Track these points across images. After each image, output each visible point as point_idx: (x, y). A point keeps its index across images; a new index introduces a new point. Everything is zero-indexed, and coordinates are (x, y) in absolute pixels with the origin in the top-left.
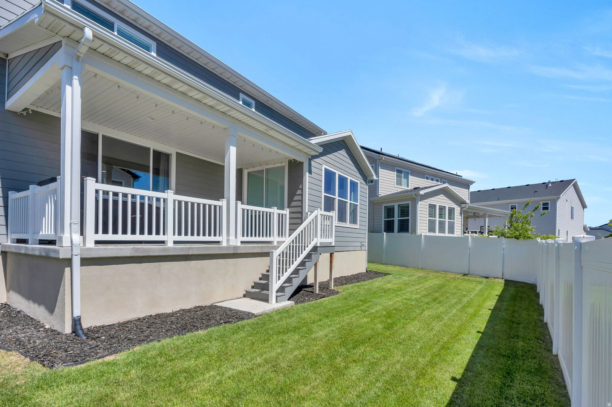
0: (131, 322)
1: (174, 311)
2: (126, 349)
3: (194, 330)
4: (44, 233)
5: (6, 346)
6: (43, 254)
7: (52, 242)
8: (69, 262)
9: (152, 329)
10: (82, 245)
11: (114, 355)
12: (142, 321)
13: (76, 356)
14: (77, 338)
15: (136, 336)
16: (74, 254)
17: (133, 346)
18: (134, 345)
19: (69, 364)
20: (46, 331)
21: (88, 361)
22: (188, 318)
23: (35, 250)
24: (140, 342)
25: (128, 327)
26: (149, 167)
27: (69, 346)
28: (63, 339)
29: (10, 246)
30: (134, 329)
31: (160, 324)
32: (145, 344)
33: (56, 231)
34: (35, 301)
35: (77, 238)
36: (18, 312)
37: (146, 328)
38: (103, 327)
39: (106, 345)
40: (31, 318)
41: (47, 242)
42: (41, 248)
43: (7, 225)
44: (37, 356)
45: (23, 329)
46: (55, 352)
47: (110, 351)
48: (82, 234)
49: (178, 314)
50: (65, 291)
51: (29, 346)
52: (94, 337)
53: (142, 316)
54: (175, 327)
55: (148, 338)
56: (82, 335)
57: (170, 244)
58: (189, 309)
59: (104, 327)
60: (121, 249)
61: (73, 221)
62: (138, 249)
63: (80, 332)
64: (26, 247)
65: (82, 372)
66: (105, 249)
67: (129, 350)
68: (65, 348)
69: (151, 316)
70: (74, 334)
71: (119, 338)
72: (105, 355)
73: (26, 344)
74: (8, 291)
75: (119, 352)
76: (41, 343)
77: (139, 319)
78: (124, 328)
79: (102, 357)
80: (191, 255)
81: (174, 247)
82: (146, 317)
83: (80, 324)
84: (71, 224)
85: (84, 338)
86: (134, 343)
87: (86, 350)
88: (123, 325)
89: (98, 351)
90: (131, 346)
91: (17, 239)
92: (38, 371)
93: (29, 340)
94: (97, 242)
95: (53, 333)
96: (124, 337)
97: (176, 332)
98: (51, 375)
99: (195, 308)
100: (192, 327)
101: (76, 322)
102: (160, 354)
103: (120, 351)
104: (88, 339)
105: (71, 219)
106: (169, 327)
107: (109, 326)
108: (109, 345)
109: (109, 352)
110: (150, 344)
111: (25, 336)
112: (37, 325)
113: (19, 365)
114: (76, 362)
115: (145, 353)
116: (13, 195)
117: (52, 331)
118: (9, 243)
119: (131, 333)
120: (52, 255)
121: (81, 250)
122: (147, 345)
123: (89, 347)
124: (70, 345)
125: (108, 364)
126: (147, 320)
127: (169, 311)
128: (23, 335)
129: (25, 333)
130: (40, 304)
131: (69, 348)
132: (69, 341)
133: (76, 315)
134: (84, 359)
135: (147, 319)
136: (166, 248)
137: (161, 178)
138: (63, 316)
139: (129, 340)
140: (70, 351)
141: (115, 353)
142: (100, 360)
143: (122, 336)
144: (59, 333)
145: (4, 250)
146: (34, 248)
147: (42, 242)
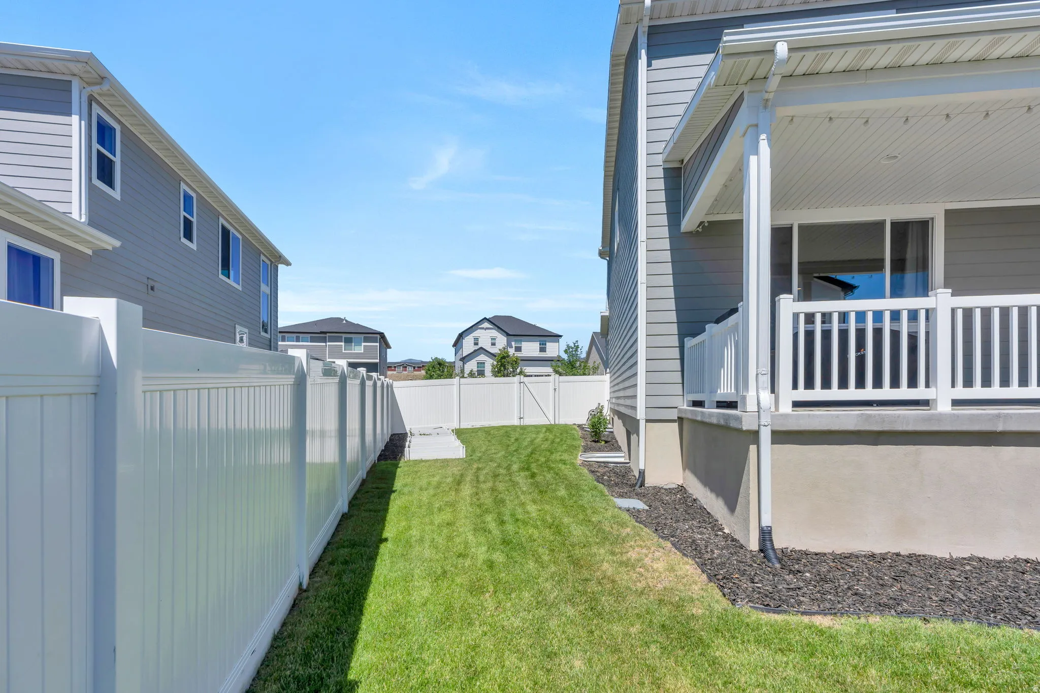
0: (857, 557)
1: (954, 557)
2: (852, 614)
3: (1025, 621)
4: (722, 392)
5: (682, 547)
6: (722, 422)
7: (732, 405)
8: (754, 436)
9: (905, 587)
10: (773, 409)
11: (829, 617)
12: (879, 562)
13: (767, 596)
14: (767, 563)
15: (870, 590)
16: (763, 424)
17: (867, 611)
18: (868, 609)
19: (757, 605)
20: (726, 537)
21: (785, 612)
22: (997, 582)
23: (713, 416)
24: (882, 608)
25: (852, 567)
26: (882, 260)
27: (756, 573)
28: (747, 558)
29: (686, 410)
30: (865, 574)
31: (921, 578)
32: (892, 616)
33: (737, 388)
34: (712, 490)
35: (766, 397)
36: (694, 500)
37: (891, 580)
38: (806, 554)
39: (815, 592)
40: (708, 513)
41: (725, 404)
42: (720, 413)
43: (683, 383)
44: (715, 575)
45: (700, 527)
46: (738, 578)
47: (821, 606)
48: (773, 391)
49: (968, 568)
50: (749, 482)
51: (707, 556)
52: (793, 569)
53: (879, 549)
54: (964, 598)
55: (898, 604)
56: (774, 560)
57: (944, 407)
58: (999, 562)
59: (808, 555)
60: (838, 416)
61: (760, 370)
62: (870, 416)
63: (771, 552)
64: (702, 412)
65: (779, 630)
66: (809, 415)
67: (859, 618)
68: (750, 574)
69: (898, 555)
70: (762, 554)
71: (837, 584)
72: (813, 611)
73: (703, 551)
74: (684, 470)
75: (839, 614)
76: (720, 556)
77: (873, 556)
78: (843, 566)
79: (808, 612)
80: (1003, 434)
81: (954, 414)
82: (887, 554)
83: (771, 541)
84: (757, 374)
85: (778, 566)
86: (868, 607)
87: (781, 590)
88: (841, 560)
89: (802, 599)
90: (861, 609)
91: (693, 401)
92: (717, 601)
93: (706, 547)
94: (797, 404)
95: (734, 543)
96: (846, 587)
97: (970, 612)
98: (733, 615)
99: (1016, 561)
100: (1016, 612)
101: (766, 535)
102: (934, 655)
103: (842, 614)
104: (783, 570)
105: (757, 368)
106: (948, 592)
107: (816, 554)
108: (819, 592)
109: (819, 607)
110: (904, 620)
111: (701, 538)
112: (716, 526)
113: (695, 583)
114: (767, 608)
115: (895, 637)
116: (690, 342)
117: (733, 540)
118: (685, 407)
119: (858, 580)
120: (733, 424)
121: (773, 417)
122: (897, 620)
123: (785, 586)
124: (758, 572)
125: (821, 632)
126: (890, 561)
127: (941, 552)
128: (699, 536)
129: (702, 533)
130: (718, 495)
131: (756, 577)
132: (756, 565)
133: (764, 524)
134: (780, 606)
135: (891, 559)
136: (933, 415)
137: (910, 277)
138: (746, 520)
139: (856, 594)
140: (757, 583)
141: (831, 614)
142: (806, 619)
143: (842, 581)
144: (742, 547)
145: (680, 415)
146: (711, 413)
147: (721, 405)
